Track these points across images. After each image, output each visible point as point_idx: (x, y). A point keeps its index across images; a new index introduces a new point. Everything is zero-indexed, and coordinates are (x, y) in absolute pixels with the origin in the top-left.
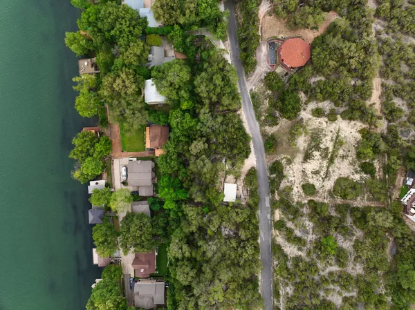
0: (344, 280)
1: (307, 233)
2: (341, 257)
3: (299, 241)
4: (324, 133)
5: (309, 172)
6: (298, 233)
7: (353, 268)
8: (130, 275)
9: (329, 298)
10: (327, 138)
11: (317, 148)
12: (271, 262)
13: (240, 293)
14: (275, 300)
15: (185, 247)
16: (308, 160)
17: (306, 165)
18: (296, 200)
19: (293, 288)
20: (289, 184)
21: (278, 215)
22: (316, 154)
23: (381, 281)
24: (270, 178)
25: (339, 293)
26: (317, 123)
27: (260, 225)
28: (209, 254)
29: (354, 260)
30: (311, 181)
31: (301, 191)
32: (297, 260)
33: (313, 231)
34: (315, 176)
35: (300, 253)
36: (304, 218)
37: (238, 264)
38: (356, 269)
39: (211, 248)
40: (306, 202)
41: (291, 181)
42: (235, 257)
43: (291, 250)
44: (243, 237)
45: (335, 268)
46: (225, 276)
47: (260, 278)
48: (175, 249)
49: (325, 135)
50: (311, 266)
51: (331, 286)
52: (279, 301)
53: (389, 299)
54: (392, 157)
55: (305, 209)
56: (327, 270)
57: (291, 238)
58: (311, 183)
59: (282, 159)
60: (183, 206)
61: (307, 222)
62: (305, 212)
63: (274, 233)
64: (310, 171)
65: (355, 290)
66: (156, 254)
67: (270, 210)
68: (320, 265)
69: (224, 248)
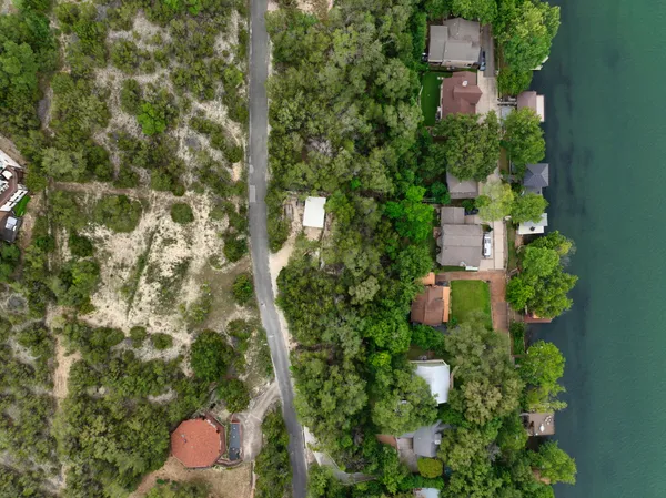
0: (129, 58)
1: (187, 141)
2: (133, 98)
3: (203, 127)
4: (154, 308)
5: (181, 241)
6: (204, 141)
7: (113, 78)
8: (484, 75)
9: (155, 29)
10: (149, 299)
11: (165, 282)
12: (250, 93)
13: (306, 44)
14: (246, 28)
15: (392, 121)
16: (181, 262)
17: (187, 253)
18: (205, 196)
19: (216, 47)
20: (216, 223)
21: (236, 172)
22: (167, 273)
23: (66, 55)
24: (247, 233)
25: (138, 37)
26: (164, 324)
27: (266, 155)
28: (353, 109)
29: (110, 92)
30: (178, 227)
31: (195, 210)
32: (206, 96)
33: (178, 144)
34: (172, 236)
35: (201, 106)
36: (193, 165)
37: (306, 92)
38: (108, 77)
39: (351, 119)
40: (188, 193)
41: (211, 228)
42: (310, 104)
43: (216, 112)
44: (296, 137)
45: (144, 79)
46: (329, 74)
47: (270, 66)
48: (409, 119)
49: (150, 303)
50: (183, 83)
51: (150, 49)
52: (240, 26)
53: (53, 25)
54: (39, 266)
55: (190, 181)
56: (156, 76)
57: (216, 133)
58: (178, 224)
59: (225, 265)
60: (392, 190)
61: (187, 158)
62: (190, 175)
63: (244, 141)
64: (179, 245)
65: (111, 42)
66: (440, 109)
67: (249, 180)
68: (168, 86)
69: (329, 120)
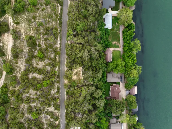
0: (29, 100)
1: (45, 117)
2: (30, 110)
3: (48, 113)
6: (49, 117)
7: (25, 106)
9: (35, 92)
12: (60, 102)
14: (59, 86)
15: (97, 104)
19: (51, 93)
21: (57, 122)
23: (12, 102)
25: (31, 94)
27: (65, 117)
29: (24, 109)
32: (49, 105)
33: (42, 119)
35: (48, 109)
36: (46, 123)
43: (52, 109)
45: (33, 105)
47: (65, 95)
50: (43, 103)
51: (35, 97)
53: (9, 95)
55: (46, 127)
56: (36, 103)
57: (52, 114)
61: (45, 121)
62: (45, 125)
63: (59, 113)
65: (24, 97)
66: (110, 93)
67: (61, 123)
68: (39, 105)
